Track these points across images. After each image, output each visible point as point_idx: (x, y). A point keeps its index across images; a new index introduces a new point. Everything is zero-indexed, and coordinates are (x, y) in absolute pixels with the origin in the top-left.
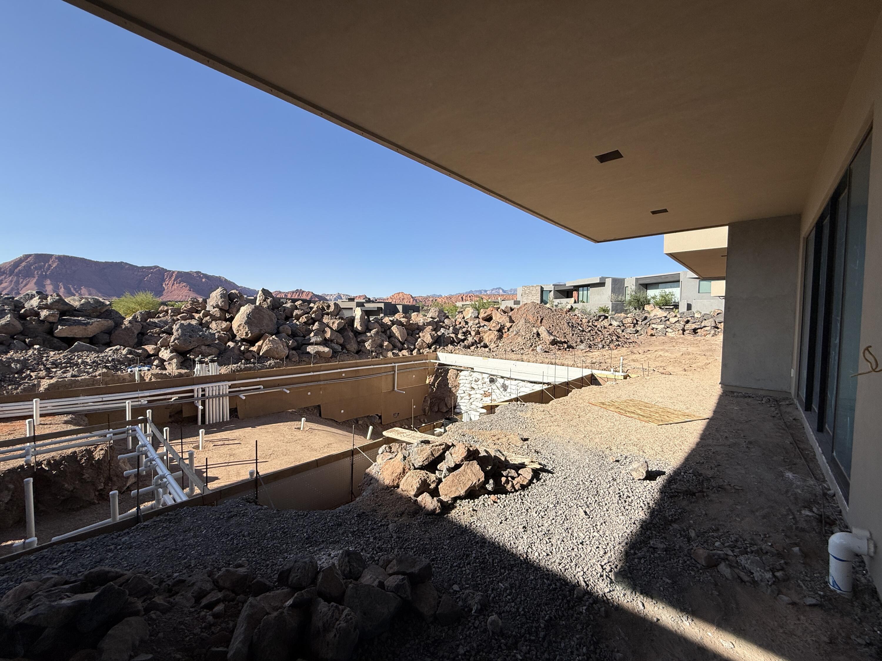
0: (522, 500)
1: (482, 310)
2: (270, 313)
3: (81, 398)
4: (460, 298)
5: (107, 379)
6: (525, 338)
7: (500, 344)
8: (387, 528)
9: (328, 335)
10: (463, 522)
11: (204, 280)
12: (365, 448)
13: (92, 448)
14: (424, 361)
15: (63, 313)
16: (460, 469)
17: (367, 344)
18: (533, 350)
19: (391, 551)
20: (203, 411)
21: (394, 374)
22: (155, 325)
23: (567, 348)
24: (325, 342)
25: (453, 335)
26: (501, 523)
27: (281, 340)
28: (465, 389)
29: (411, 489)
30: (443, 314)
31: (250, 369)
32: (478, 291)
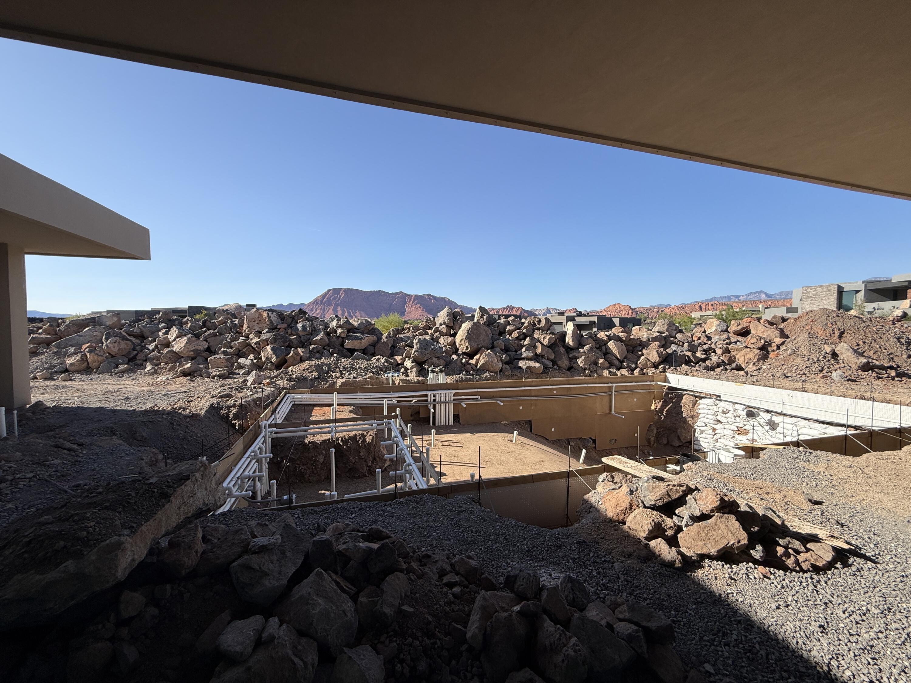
0: (816, 587)
1: (733, 322)
2: (486, 328)
3: (359, 394)
4: (697, 307)
5: (373, 381)
6: (809, 359)
7: (764, 367)
8: (612, 566)
9: (539, 350)
10: (714, 588)
11: (433, 301)
12: (582, 473)
13: (365, 433)
14: (649, 383)
15: (349, 331)
16: (710, 521)
17: (579, 361)
18: (823, 377)
19: (619, 594)
20: (434, 413)
21: (611, 396)
22: (402, 340)
23: (897, 376)
24: (535, 357)
25: (689, 354)
26: (778, 608)
27: (496, 354)
28: (707, 421)
29: (641, 529)
30: (674, 328)
31: (469, 380)
32: (726, 297)
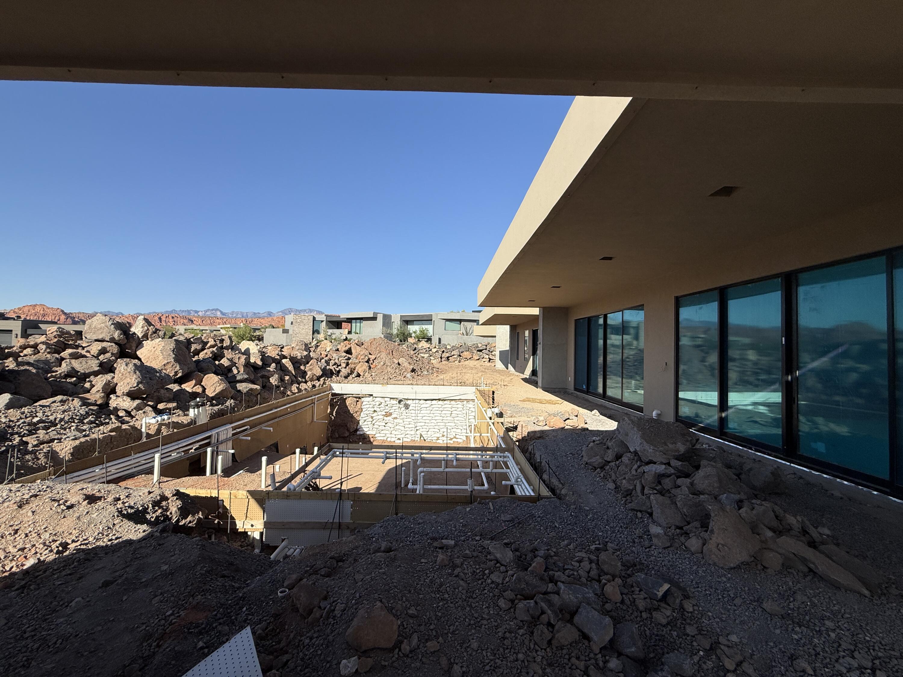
21: (314, 406)
28: (368, 413)
32: (185, 311)
